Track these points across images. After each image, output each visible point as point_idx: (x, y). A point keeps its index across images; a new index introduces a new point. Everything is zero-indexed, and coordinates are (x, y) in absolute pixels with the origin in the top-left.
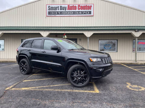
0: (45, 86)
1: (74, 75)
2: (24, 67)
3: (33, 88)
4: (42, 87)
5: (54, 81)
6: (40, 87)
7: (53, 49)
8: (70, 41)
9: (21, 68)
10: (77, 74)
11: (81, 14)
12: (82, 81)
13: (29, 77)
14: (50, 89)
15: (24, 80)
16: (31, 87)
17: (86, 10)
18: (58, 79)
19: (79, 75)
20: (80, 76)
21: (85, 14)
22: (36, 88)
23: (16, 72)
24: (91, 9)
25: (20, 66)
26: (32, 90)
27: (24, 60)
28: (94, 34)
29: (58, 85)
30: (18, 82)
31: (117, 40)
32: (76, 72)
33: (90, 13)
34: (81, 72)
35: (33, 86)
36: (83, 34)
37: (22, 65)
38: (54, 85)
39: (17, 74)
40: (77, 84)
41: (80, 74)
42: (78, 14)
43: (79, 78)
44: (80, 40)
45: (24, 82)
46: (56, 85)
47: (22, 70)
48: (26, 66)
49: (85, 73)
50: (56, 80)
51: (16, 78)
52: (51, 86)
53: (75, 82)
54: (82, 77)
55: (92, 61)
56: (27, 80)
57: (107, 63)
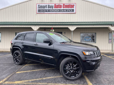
0: (37, 79)
1: (67, 68)
2: (18, 58)
3: (26, 81)
4: (35, 80)
5: (46, 73)
6: (33, 80)
9: (15, 59)
10: (69, 67)
11: (66, 12)
13: (21, 68)
14: (43, 82)
15: (17, 72)
16: (23, 80)
17: (69, 9)
18: (49, 70)
19: (71, 68)
20: (73, 69)
21: (69, 11)
22: (29, 82)
23: (10, 62)
24: (73, 8)
25: (14, 58)
26: (25, 84)
27: (17, 51)
28: (77, 28)
29: (51, 78)
30: (12, 74)
31: (96, 33)
32: (68, 65)
33: (73, 10)
34: (74, 64)
35: (26, 79)
36: (68, 28)
37: (16, 56)
38: (47, 78)
39: (11, 64)
40: (70, 77)
41: (73, 67)
42: (63, 12)
43: (72, 71)
44: (65, 33)
45: (18, 73)
46: (48, 77)
47: (15, 61)
48: (19, 57)
50: (48, 71)
51: (10, 69)
52: (44, 79)
53: (67, 75)
54: (75, 70)
55: (85, 54)
56: (20, 71)
57: (98, 55)
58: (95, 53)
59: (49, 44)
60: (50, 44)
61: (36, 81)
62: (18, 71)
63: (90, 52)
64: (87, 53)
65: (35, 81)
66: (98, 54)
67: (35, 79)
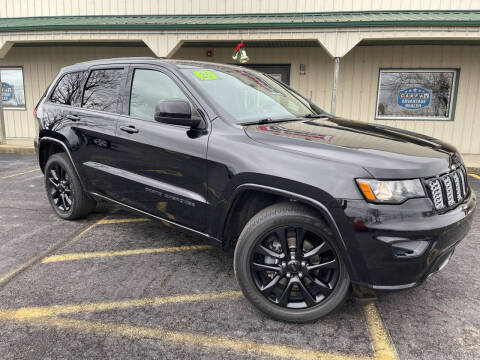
0: (126, 304)
1: (268, 261)
2: (63, 190)
3: (67, 309)
4: (112, 305)
5: (176, 268)
6: (102, 307)
7: (165, 118)
8: (260, 75)
9: (54, 192)
10: (282, 256)
12: (306, 293)
13: (76, 233)
14: (145, 322)
15: (48, 255)
16: (60, 301)
19: (293, 261)
20: (300, 268)
22: (79, 316)
25: (49, 186)
26: (60, 324)
28: (363, 44)
29: (190, 298)
30: (21, 267)
31: (458, 70)
32: (277, 245)
34: (307, 244)
35: (72, 300)
37: (55, 180)
38: (172, 299)
39: (39, 215)
40: (283, 305)
41: (299, 258)
43: (295, 279)
45: (48, 264)
46: (181, 293)
47: (56, 201)
48: (67, 185)
49: (324, 256)
50: (189, 262)
51: (23, 236)
52: (159, 301)
53: (269, 294)
54: (312, 273)
56: (63, 252)
57: (451, 202)
58: (436, 188)
59: (188, 128)
60: (196, 130)
61: (115, 311)
62: (53, 252)
63: (405, 182)
64: (385, 191)
65: (108, 312)
66: (450, 193)
67: (116, 300)
